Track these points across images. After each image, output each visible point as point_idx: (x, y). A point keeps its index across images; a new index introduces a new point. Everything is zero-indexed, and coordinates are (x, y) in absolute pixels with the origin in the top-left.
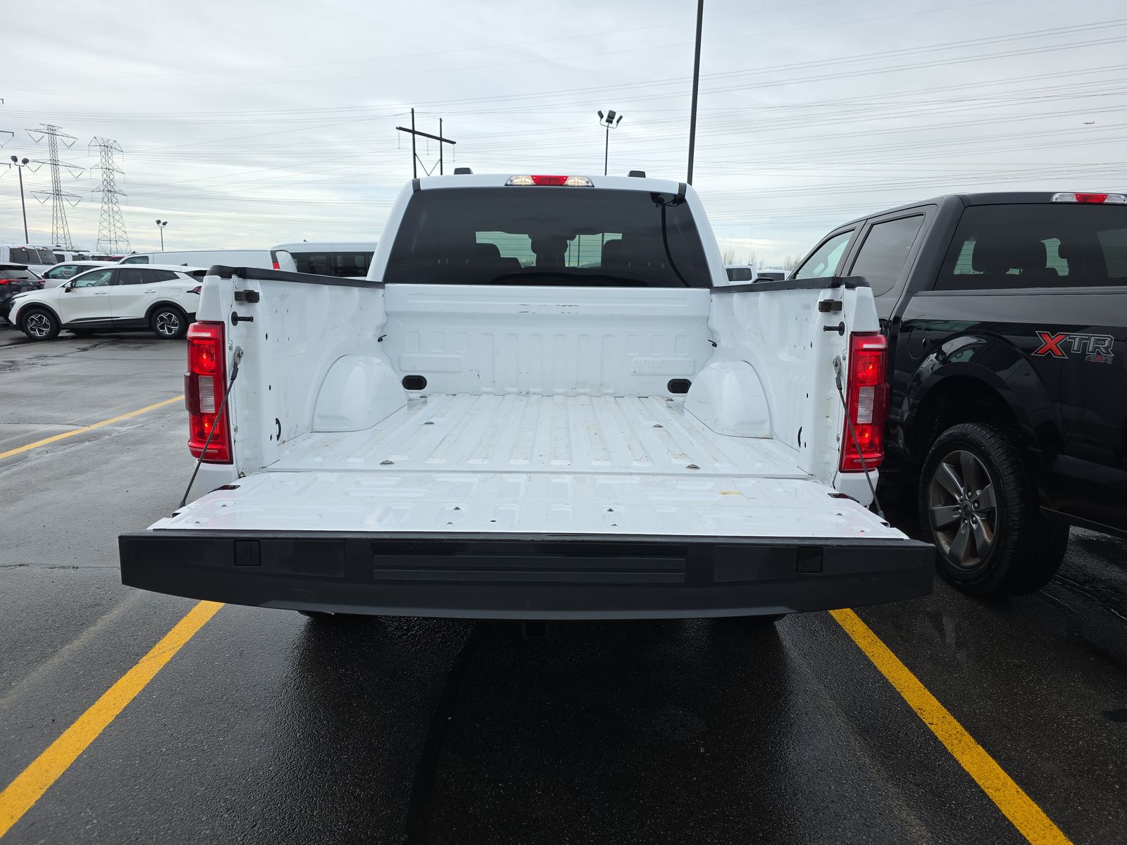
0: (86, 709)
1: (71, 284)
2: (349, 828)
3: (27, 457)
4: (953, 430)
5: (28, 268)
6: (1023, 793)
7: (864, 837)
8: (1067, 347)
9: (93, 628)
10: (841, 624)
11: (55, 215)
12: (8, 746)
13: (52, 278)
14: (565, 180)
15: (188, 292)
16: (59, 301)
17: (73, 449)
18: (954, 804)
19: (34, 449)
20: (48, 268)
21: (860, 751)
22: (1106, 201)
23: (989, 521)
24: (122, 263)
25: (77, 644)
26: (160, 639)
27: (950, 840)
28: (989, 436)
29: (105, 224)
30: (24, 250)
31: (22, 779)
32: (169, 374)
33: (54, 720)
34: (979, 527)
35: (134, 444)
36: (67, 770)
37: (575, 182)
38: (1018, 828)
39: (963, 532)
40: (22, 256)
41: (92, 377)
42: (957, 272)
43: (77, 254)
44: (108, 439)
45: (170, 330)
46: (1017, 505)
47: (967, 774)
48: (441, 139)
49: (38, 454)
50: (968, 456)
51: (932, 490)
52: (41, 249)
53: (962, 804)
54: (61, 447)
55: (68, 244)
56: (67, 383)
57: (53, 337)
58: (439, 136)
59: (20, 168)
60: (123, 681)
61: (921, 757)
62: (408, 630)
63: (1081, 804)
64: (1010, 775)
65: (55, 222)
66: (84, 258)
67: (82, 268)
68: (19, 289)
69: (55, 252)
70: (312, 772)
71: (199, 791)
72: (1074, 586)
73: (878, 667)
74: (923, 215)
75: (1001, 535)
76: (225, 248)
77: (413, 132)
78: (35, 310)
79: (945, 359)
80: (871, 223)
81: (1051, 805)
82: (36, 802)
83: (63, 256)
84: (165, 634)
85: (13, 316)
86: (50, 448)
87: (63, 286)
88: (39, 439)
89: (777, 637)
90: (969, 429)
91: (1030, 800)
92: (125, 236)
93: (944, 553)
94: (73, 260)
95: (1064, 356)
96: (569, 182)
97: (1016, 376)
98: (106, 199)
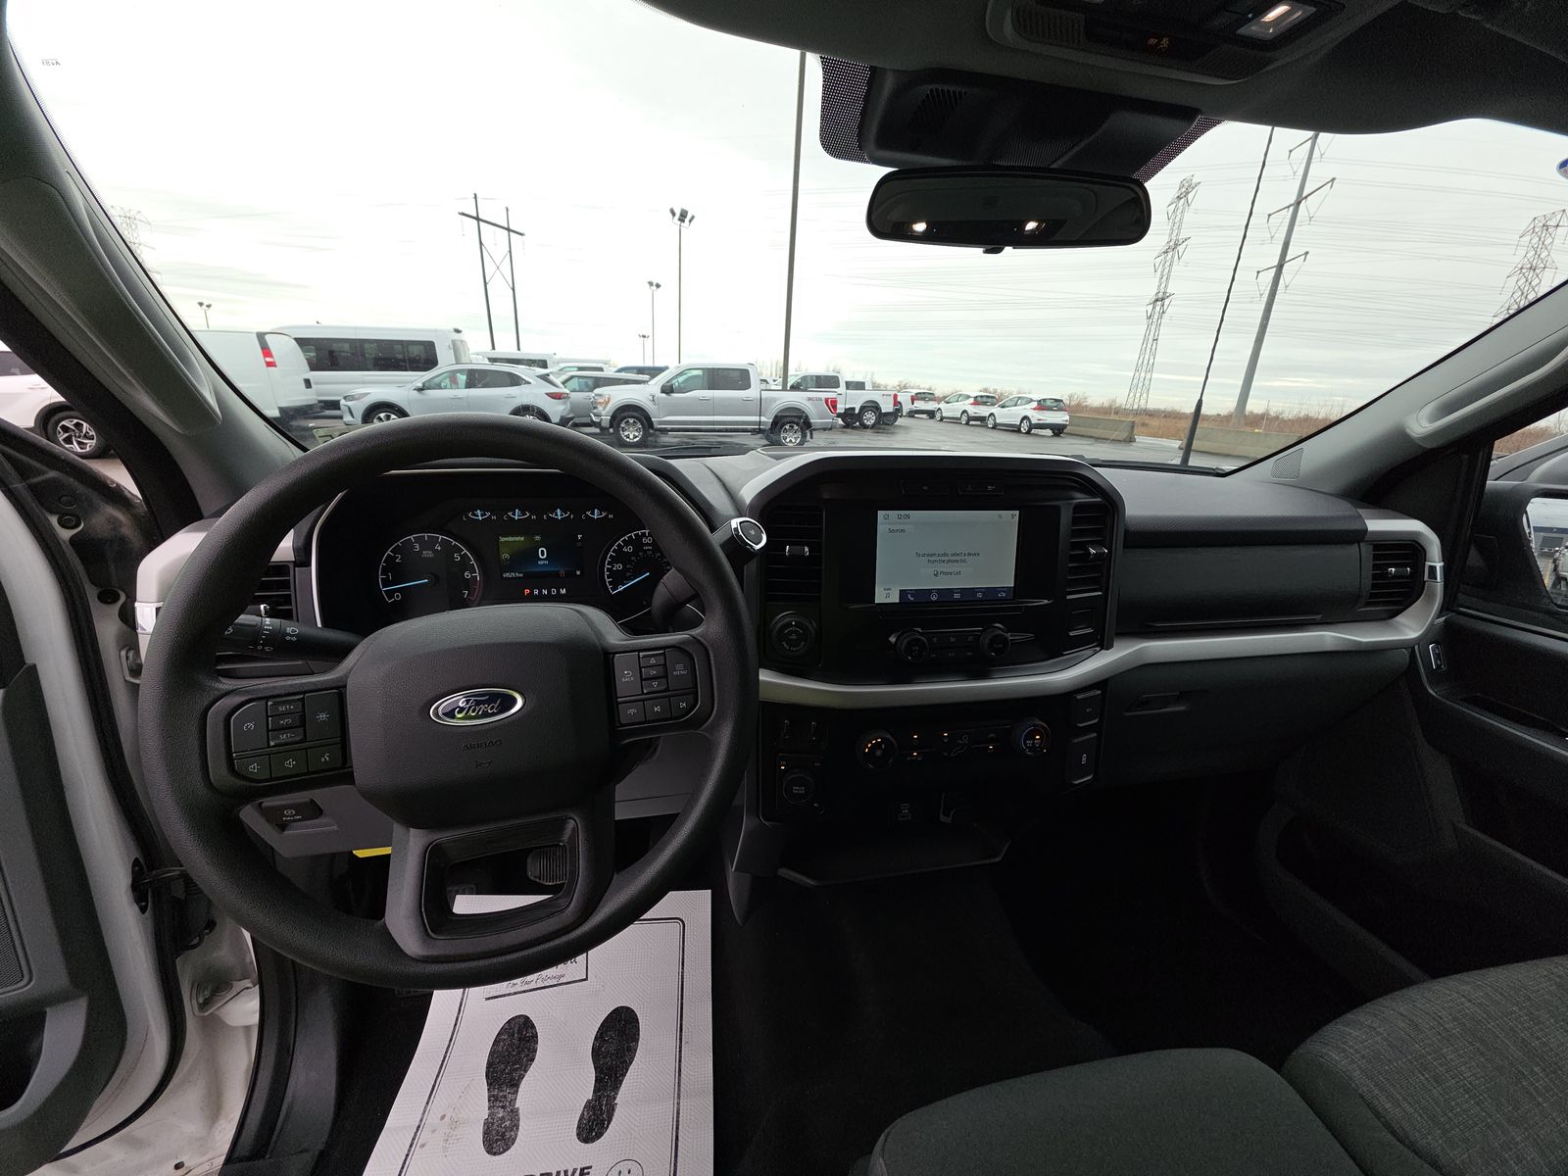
48: (509, 230)
58: (506, 226)
77: (478, 219)
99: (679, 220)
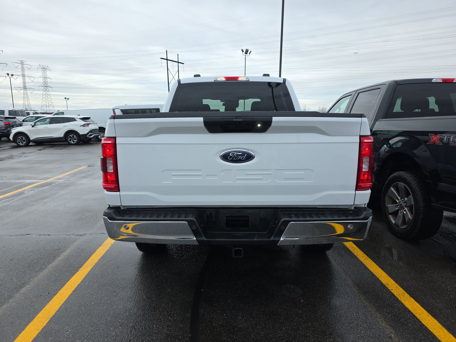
0: (61, 289)
1: (34, 124)
2: (168, 332)
3: (24, 193)
4: (396, 174)
5: (16, 118)
6: (430, 315)
7: (369, 333)
8: (441, 140)
9: (59, 258)
10: (353, 252)
11: (24, 96)
12: (33, 303)
13: (26, 122)
14: (238, 78)
15: (81, 126)
16: (29, 131)
17: (41, 189)
18: (403, 320)
19: (26, 189)
20: (24, 118)
21: (365, 300)
22: (454, 81)
23: (411, 210)
24: (54, 115)
25: (54, 264)
26: (86, 262)
27: (403, 333)
28: (410, 176)
29: (44, 99)
30: (14, 111)
31: (40, 315)
32: (75, 159)
33: (49, 293)
34: (407, 213)
35: (65, 187)
36: (57, 312)
37: (242, 79)
38: (429, 329)
39: (400, 215)
40: (14, 113)
41: (45, 160)
42: (394, 111)
43: (34, 112)
44: (54, 185)
45: (73, 141)
46: (423, 203)
47: (408, 309)
48: (178, 62)
49: (28, 191)
50: (401, 184)
51: (387, 199)
52: (20, 110)
53: (406, 320)
54: (37, 189)
55: (30, 108)
56: (35, 163)
57: (27, 145)
58: (177, 61)
59: (10, 78)
60: (74, 278)
61: (389, 302)
62: (182, 257)
63: (453, 319)
64: (424, 309)
65: (24, 99)
66: (37, 113)
67: (37, 118)
68: (13, 126)
69: (26, 111)
70: (151, 311)
71: (108, 318)
72: (445, 236)
73: (369, 268)
74: (380, 89)
75: (416, 216)
76: (92, 108)
77: (167, 60)
78: (20, 135)
79: (391, 146)
80: (358, 93)
81: (441, 320)
82: (46, 324)
83: (29, 113)
84: (87, 260)
85: (11, 137)
86: (32, 189)
87: (31, 125)
88: (28, 186)
89: (328, 258)
90: (402, 173)
91: (433, 318)
92: (52, 104)
93: (392, 223)
94: (33, 114)
95: (440, 143)
96: (240, 79)
97: (421, 152)
98: (44, 90)
99: (245, 53)
